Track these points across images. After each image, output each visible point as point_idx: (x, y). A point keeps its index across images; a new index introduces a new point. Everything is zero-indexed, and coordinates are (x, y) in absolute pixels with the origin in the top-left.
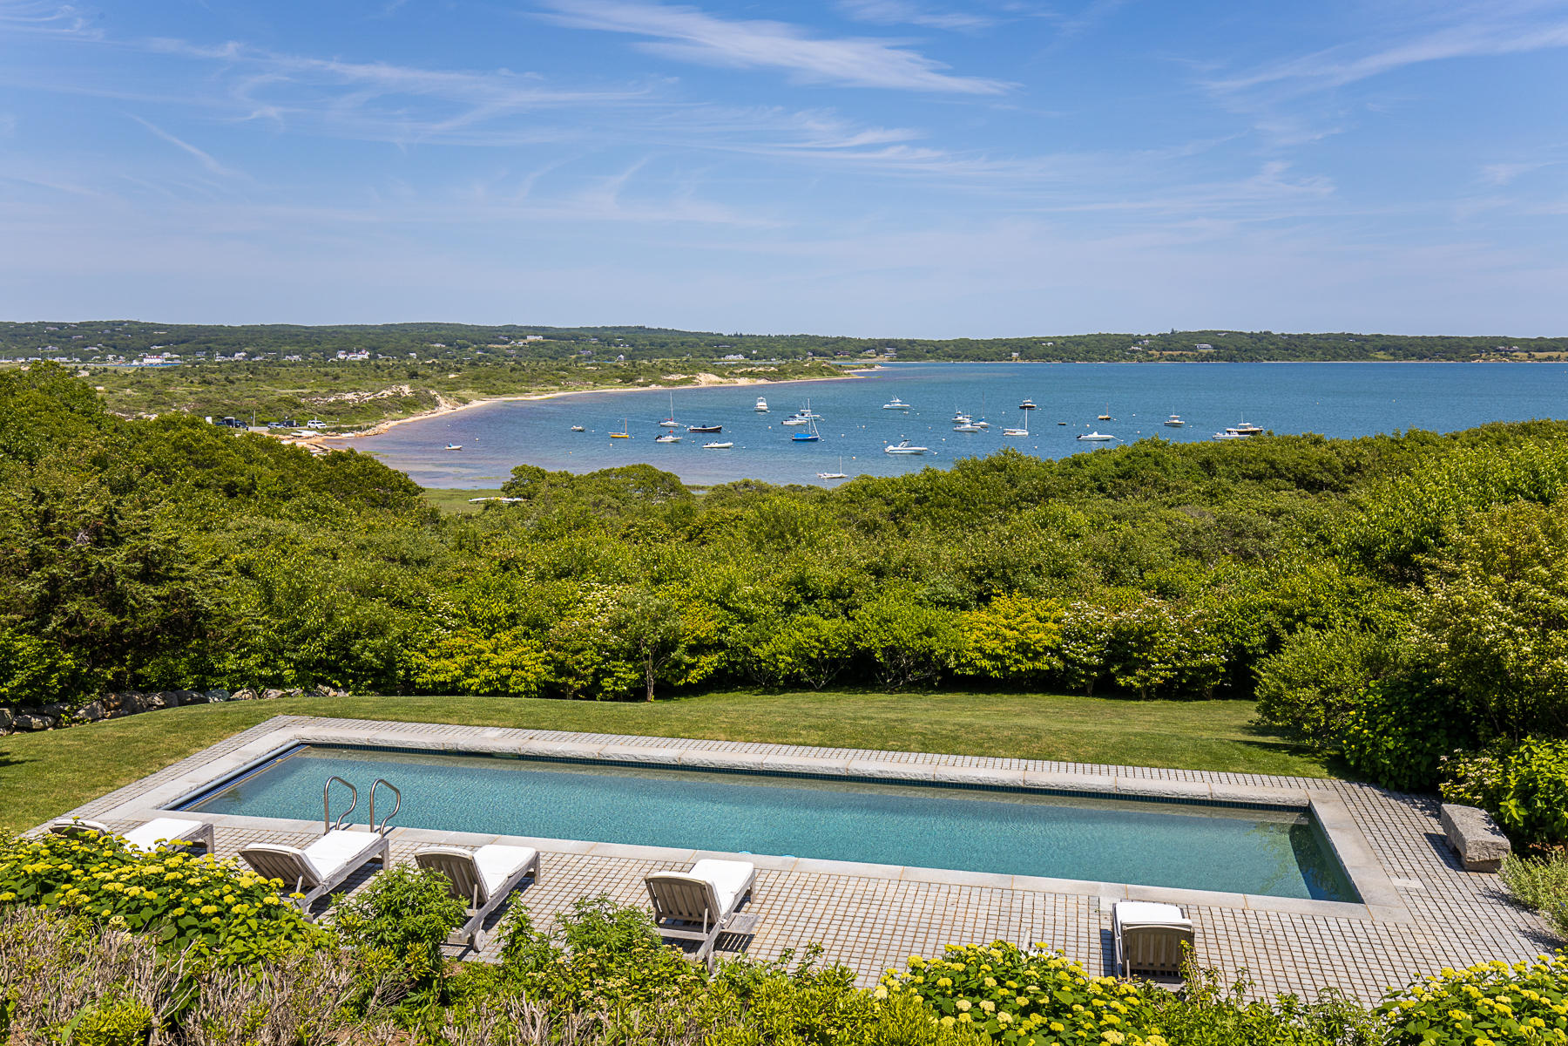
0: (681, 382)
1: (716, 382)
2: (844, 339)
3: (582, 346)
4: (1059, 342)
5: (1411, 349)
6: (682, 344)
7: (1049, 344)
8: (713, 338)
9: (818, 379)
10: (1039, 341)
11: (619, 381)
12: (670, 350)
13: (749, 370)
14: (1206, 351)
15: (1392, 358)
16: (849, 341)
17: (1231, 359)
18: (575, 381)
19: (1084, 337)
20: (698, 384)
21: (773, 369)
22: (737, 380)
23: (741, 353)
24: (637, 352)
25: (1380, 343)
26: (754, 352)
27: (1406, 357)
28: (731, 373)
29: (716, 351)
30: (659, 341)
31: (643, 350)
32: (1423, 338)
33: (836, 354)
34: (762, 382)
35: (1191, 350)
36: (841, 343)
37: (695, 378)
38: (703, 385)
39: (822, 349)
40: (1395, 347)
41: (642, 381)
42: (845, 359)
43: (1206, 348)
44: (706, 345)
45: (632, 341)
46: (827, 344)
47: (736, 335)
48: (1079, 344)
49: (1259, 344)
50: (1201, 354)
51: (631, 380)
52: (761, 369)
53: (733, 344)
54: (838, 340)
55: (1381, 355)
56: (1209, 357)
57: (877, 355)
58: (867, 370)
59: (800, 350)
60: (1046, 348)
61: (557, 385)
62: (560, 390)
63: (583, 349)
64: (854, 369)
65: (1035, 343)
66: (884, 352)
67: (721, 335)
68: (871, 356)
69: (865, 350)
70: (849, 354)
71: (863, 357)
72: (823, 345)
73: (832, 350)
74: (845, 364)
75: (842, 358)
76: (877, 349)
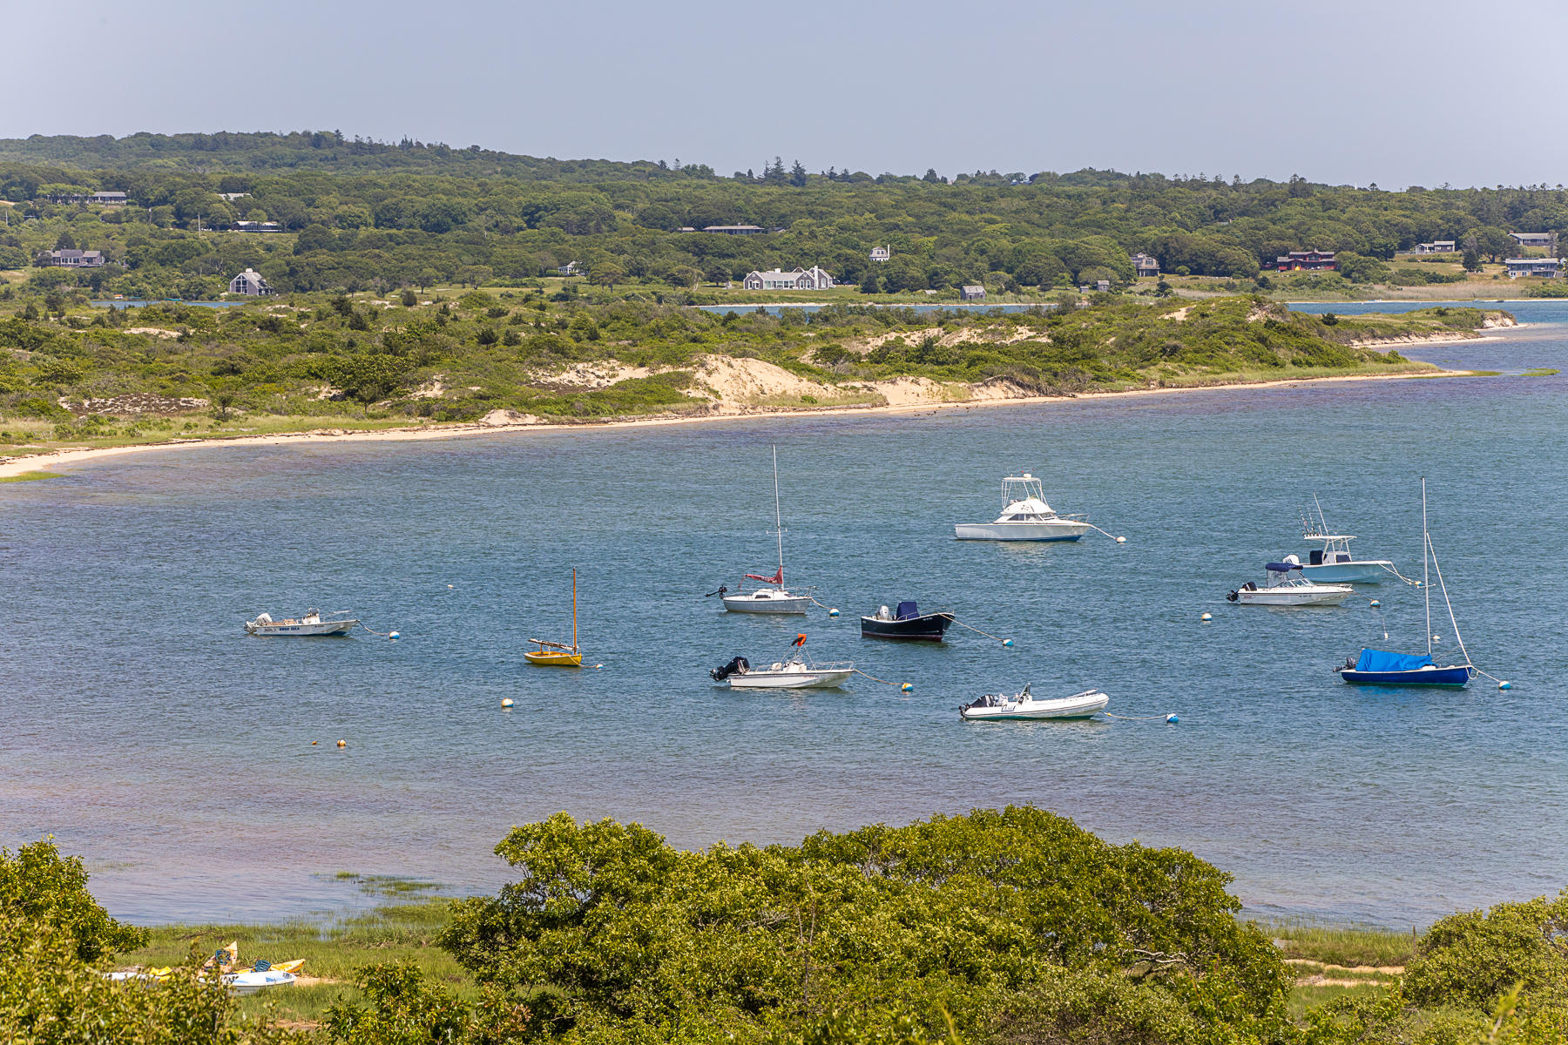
0: (627, 399)
1: (783, 400)
2: (1299, 189)
3: (56, 227)
6: (532, 216)
8: (668, 188)
9: (1256, 381)
11: (325, 391)
12: (476, 245)
13: (914, 339)
16: (1328, 200)
18: (123, 393)
20: (702, 408)
21: (1023, 333)
22: (883, 388)
23: (816, 257)
24: (323, 257)
26: (880, 255)
28: (832, 355)
29: (699, 250)
30: (421, 203)
31: (345, 244)
33: (1269, 261)
34: (995, 396)
36: (1294, 210)
37: (685, 380)
38: (729, 411)
39: (1201, 239)
41: (436, 392)
44: (645, 219)
45: (297, 207)
46: (1218, 213)
47: (775, 176)
51: (387, 389)
52: (965, 335)
53: (770, 219)
57: (1471, 264)
58: (1457, 339)
59: (1094, 242)
61: (42, 411)
62: (63, 435)
63: (65, 242)
64: (1394, 333)
66: (1499, 250)
67: (705, 172)
68: (1438, 269)
69: (1405, 246)
70: (1335, 266)
71: (1407, 278)
72: (1203, 221)
73: (1255, 245)
74: (1333, 301)
75: (1298, 284)
76: (1470, 237)
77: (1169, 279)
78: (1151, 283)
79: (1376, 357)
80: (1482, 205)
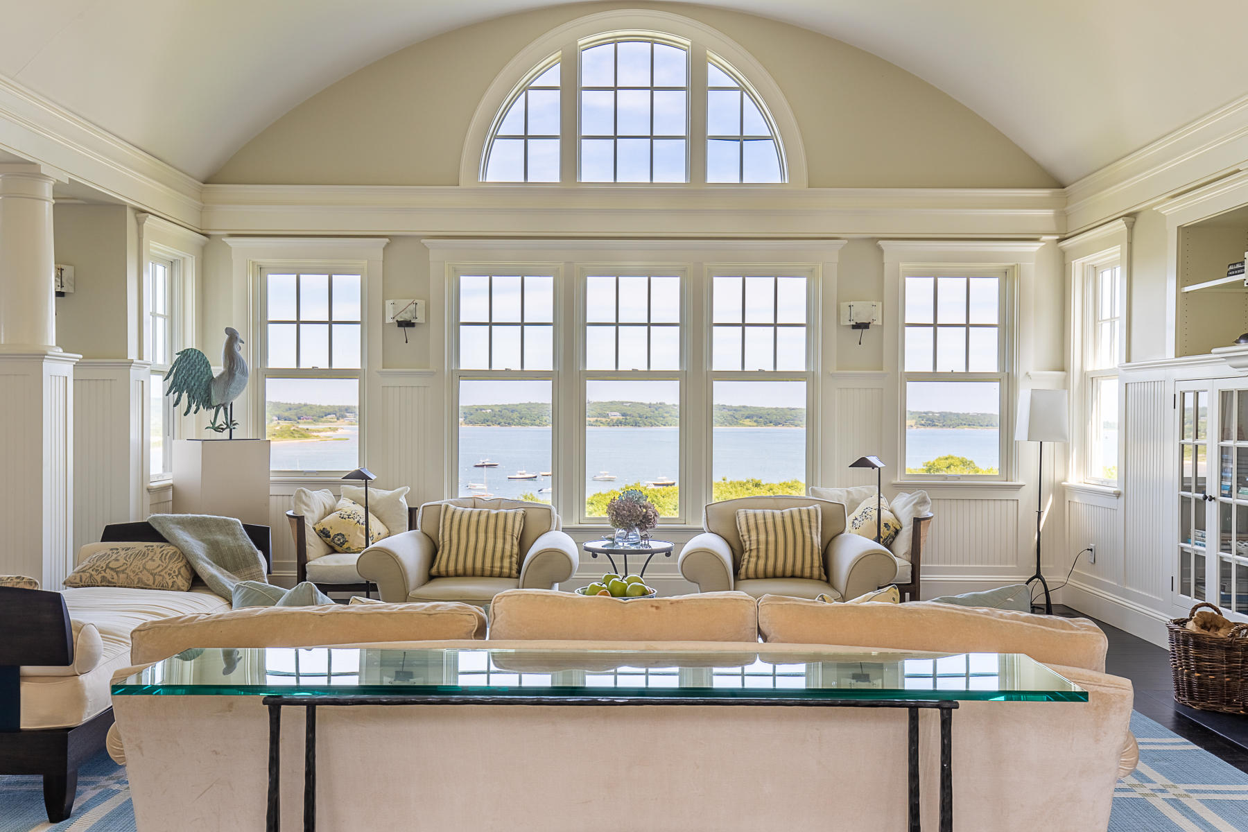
2: (305, 405)
4: (497, 409)
5: (768, 417)
7: (489, 411)
10: (480, 409)
14: (615, 418)
15: (755, 424)
16: (311, 407)
17: (636, 424)
19: (517, 405)
25: (746, 413)
27: (765, 424)
32: (776, 409)
33: (299, 419)
35: (605, 417)
36: (304, 409)
39: (287, 414)
40: (757, 416)
42: (309, 423)
43: (616, 416)
46: (290, 409)
48: (512, 411)
49: (656, 412)
50: (612, 420)
54: (299, 407)
55: (747, 421)
56: (619, 423)
57: (338, 419)
58: (332, 433)
60: (486, 414)
64: (320, 432)
65: (477, 410)
66: (343, 417)
68: (332, 420)
69: (326, 416)
70: (312, 419)
71: (324, 422)
72: (287, 410)
73: (296, 415)
74: (311, 427)
75: (305, 423)
76: (338, 414)
77: (280, 421)
78: (276, 422)
79: (314, 436)
80: (340, 408)
